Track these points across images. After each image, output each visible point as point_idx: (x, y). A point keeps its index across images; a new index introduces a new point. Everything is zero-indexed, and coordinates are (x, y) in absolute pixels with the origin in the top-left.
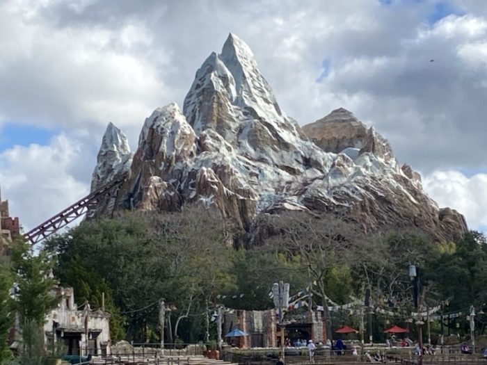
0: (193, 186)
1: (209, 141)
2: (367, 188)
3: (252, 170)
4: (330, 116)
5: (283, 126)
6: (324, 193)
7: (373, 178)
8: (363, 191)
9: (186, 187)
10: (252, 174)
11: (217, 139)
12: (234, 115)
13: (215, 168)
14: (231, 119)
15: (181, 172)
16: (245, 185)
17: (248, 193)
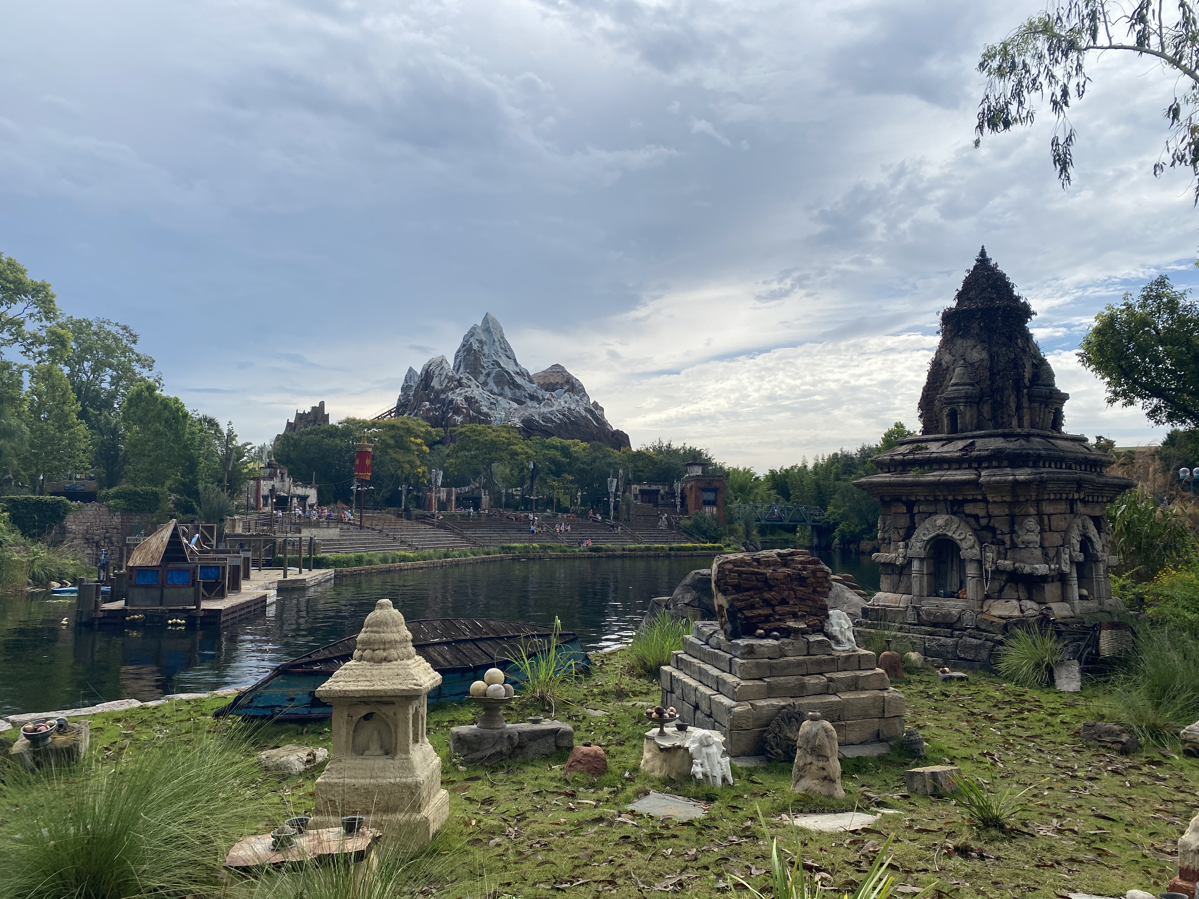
0: (451, 409)
1: (464, 381)
2: (564, 415)
3: (492, 400)
4: (550, 368)
5: (517, 373)
6: (537, 417)
7: (569, 409)
8: (561, 417)
9: (447, 410)
10: (492, 403)
11: (470, 380)
12: (485, 365)
13: (466, 399)
14: (483, 367)
15: (444, 399)
16: (485, 410)
17: (487, 415)
